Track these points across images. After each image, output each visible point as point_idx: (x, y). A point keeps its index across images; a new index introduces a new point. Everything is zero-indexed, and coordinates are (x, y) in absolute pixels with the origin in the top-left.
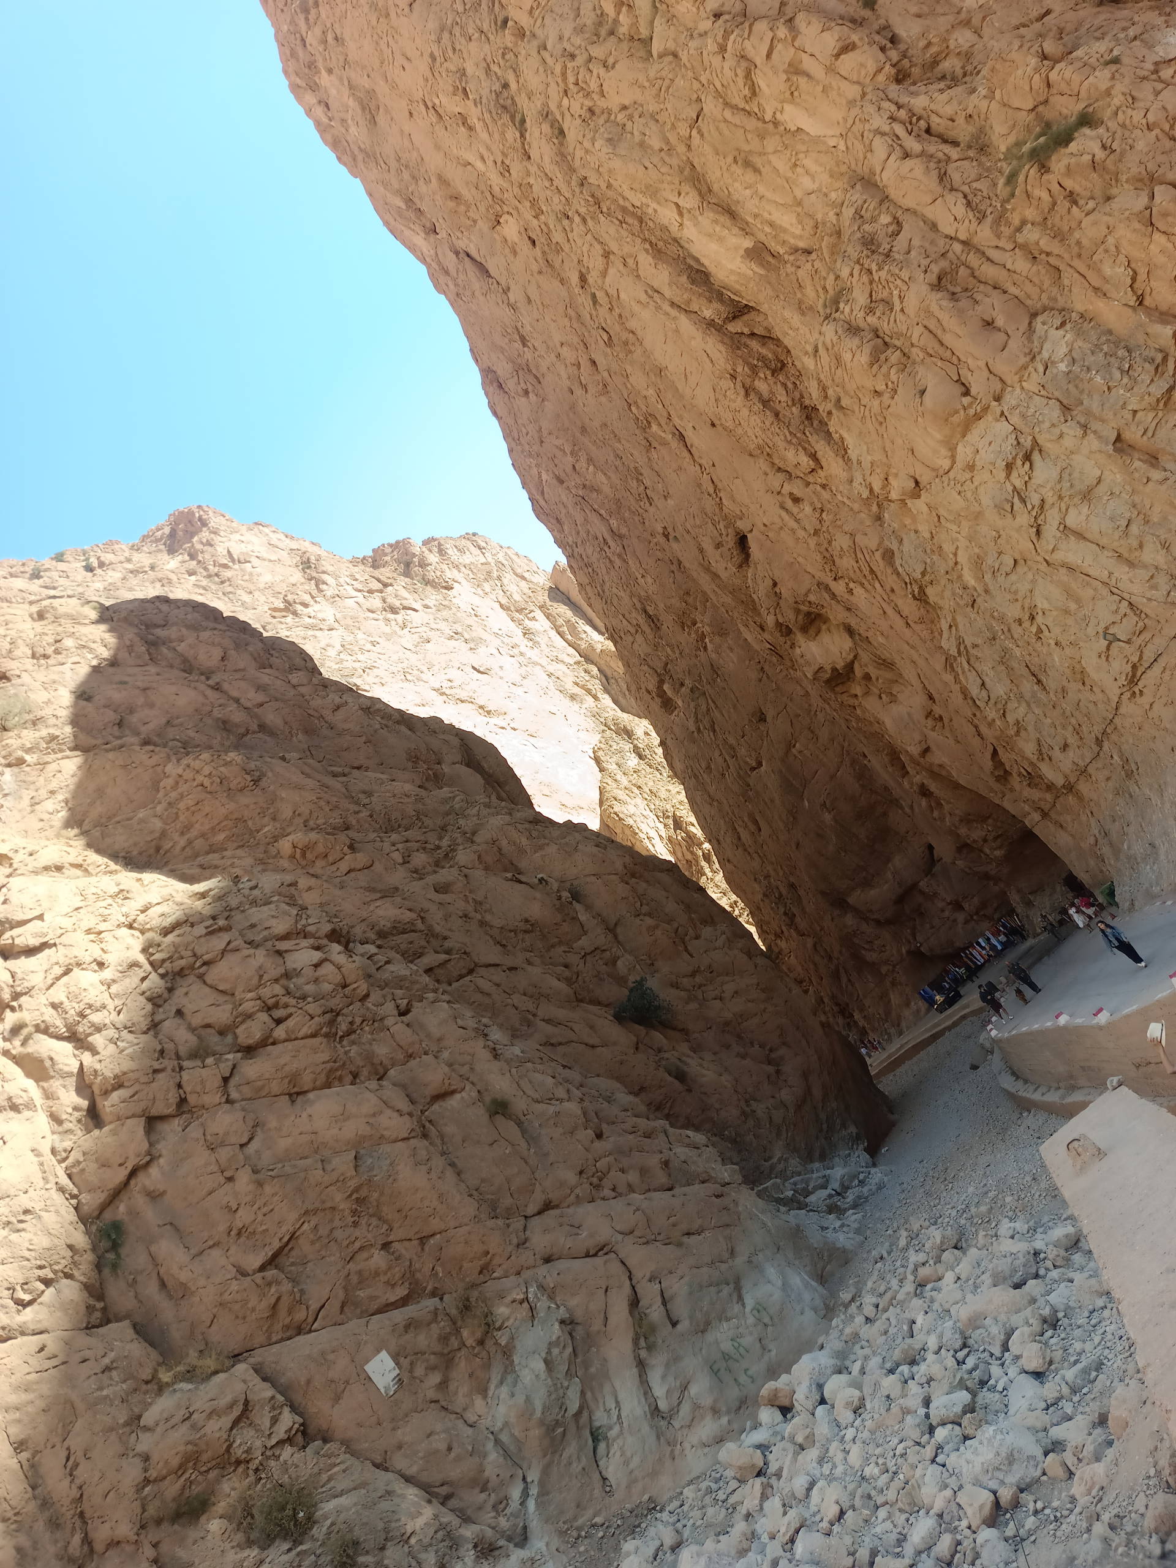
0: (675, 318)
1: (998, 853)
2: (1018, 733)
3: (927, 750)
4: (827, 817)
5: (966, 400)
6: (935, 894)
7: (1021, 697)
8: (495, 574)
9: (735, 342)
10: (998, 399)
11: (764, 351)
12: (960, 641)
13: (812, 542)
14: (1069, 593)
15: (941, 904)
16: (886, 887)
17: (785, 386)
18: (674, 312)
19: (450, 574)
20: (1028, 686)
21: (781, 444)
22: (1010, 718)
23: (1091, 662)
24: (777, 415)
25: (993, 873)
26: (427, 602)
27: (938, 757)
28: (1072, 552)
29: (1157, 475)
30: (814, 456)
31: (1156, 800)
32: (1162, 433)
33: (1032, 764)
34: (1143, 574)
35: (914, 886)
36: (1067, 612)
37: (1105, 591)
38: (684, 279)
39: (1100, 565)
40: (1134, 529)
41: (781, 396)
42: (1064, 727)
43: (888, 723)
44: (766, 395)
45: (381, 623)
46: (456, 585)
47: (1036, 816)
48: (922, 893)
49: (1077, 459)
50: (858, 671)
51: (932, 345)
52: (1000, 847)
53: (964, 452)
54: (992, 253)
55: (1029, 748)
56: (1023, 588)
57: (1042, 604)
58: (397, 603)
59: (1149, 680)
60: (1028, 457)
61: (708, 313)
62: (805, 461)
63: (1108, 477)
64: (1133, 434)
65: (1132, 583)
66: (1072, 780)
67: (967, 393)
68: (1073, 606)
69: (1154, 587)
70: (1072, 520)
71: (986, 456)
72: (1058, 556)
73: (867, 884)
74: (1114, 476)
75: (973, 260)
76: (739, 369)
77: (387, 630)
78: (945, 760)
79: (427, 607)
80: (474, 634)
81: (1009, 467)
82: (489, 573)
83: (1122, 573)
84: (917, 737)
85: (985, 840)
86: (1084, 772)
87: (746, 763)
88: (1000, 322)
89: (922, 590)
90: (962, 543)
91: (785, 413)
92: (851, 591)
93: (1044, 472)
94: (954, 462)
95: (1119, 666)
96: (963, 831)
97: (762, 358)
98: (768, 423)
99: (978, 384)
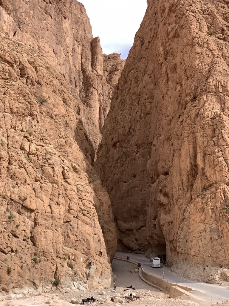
0: (188, 157)
1: (155, 242)
2: (179, 242)
3: (164, 225)
4: (129, 205)
5: (204, 221)
6: (135, 235)
7: (183, 240)
8: (79, 24)
9: (192, 169)
10: (206, 224)
11: (194, 173)
12: (183, 227)
13: (177, 196)
14: (196, 244)
15: (134, 237)
16: (127, 225)
17: (192, 179)
18: (189, 156)
19: (68, 14)
20: (185, 240)
21: (185, 185)
22: (179, 240)
23: (193, 250)
24: (188, 182)
25: (151, 244)
26: (56, 18)
27: (164, 228)
28: (200, 241)
29: (211, 243)
30: (188, 190)
31: (186, 265)
32: (214, 241)
33: (177, 246)
34: (203, 249)
35: (132, 230)
36: (195, 245)
37: (199, 247)
38: (193, 155)
39: (201, 245)
40: (206, 245)
41: (191, 180)
42: (184, 248)
43: (162, 216)
44: (189, 178)
45: (40, 13)
46: (67, 19)
47: (169, 248)
48: (133, 232)
49: (207, 236)
50: (165, 207)
51: (206, 213)
52: (157, 242)
53: (200, 224)
54: (217, 211)
55: (178, 245)
56: (193, 239)
57: (193, 242)
58: (49, 11)
59: (195, 257)
60: (204, 231)
61: (192, 162)
62: (186, 190)
63: (208, 239)
64: (212, 239)
65: (202, 249)
66: (179, 252)
67: (205, 220)
68: (196, 245)
69: (203, 251)
70: (202, 239)
71: (201, 227)
72: (199, 240)
73: (124, 222)
74: (208, 240)
75: (216, 210)
76: (189, 172)
77: (40, 17)
78: (164, 229)
79: (55, 19)
80: (61, 40)
81: (202, 230)
82: (78, 22)
83: (201, 247)
84: (164, 222)
85: (156, 239)
86: (181, 253)
87: (123, 179)
88: (213, 218)
89: (184, 219)
90: (193, 228)
91: (189, 182)
92: (176, 205)
93: (204, 233)
94: (199, 223)
95: (194, 254)
96: (154, 235)
97: (193, 173)
98: (186, 181)
99: (206, 221)
